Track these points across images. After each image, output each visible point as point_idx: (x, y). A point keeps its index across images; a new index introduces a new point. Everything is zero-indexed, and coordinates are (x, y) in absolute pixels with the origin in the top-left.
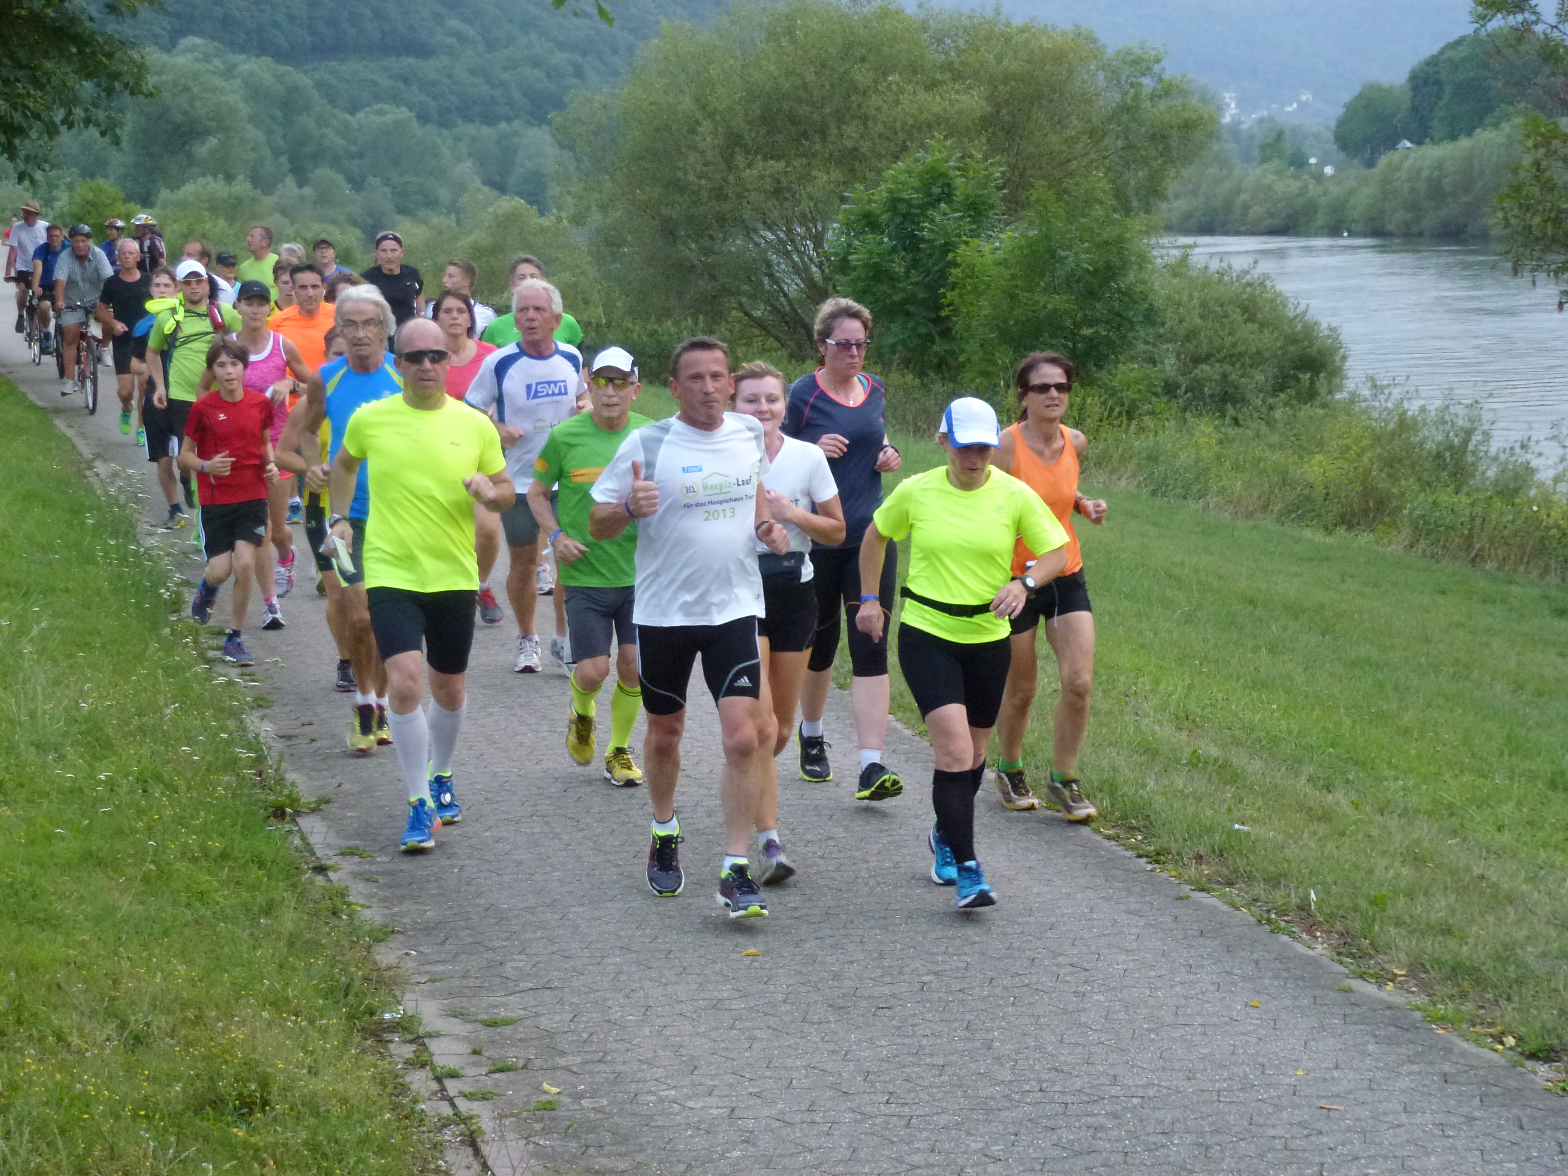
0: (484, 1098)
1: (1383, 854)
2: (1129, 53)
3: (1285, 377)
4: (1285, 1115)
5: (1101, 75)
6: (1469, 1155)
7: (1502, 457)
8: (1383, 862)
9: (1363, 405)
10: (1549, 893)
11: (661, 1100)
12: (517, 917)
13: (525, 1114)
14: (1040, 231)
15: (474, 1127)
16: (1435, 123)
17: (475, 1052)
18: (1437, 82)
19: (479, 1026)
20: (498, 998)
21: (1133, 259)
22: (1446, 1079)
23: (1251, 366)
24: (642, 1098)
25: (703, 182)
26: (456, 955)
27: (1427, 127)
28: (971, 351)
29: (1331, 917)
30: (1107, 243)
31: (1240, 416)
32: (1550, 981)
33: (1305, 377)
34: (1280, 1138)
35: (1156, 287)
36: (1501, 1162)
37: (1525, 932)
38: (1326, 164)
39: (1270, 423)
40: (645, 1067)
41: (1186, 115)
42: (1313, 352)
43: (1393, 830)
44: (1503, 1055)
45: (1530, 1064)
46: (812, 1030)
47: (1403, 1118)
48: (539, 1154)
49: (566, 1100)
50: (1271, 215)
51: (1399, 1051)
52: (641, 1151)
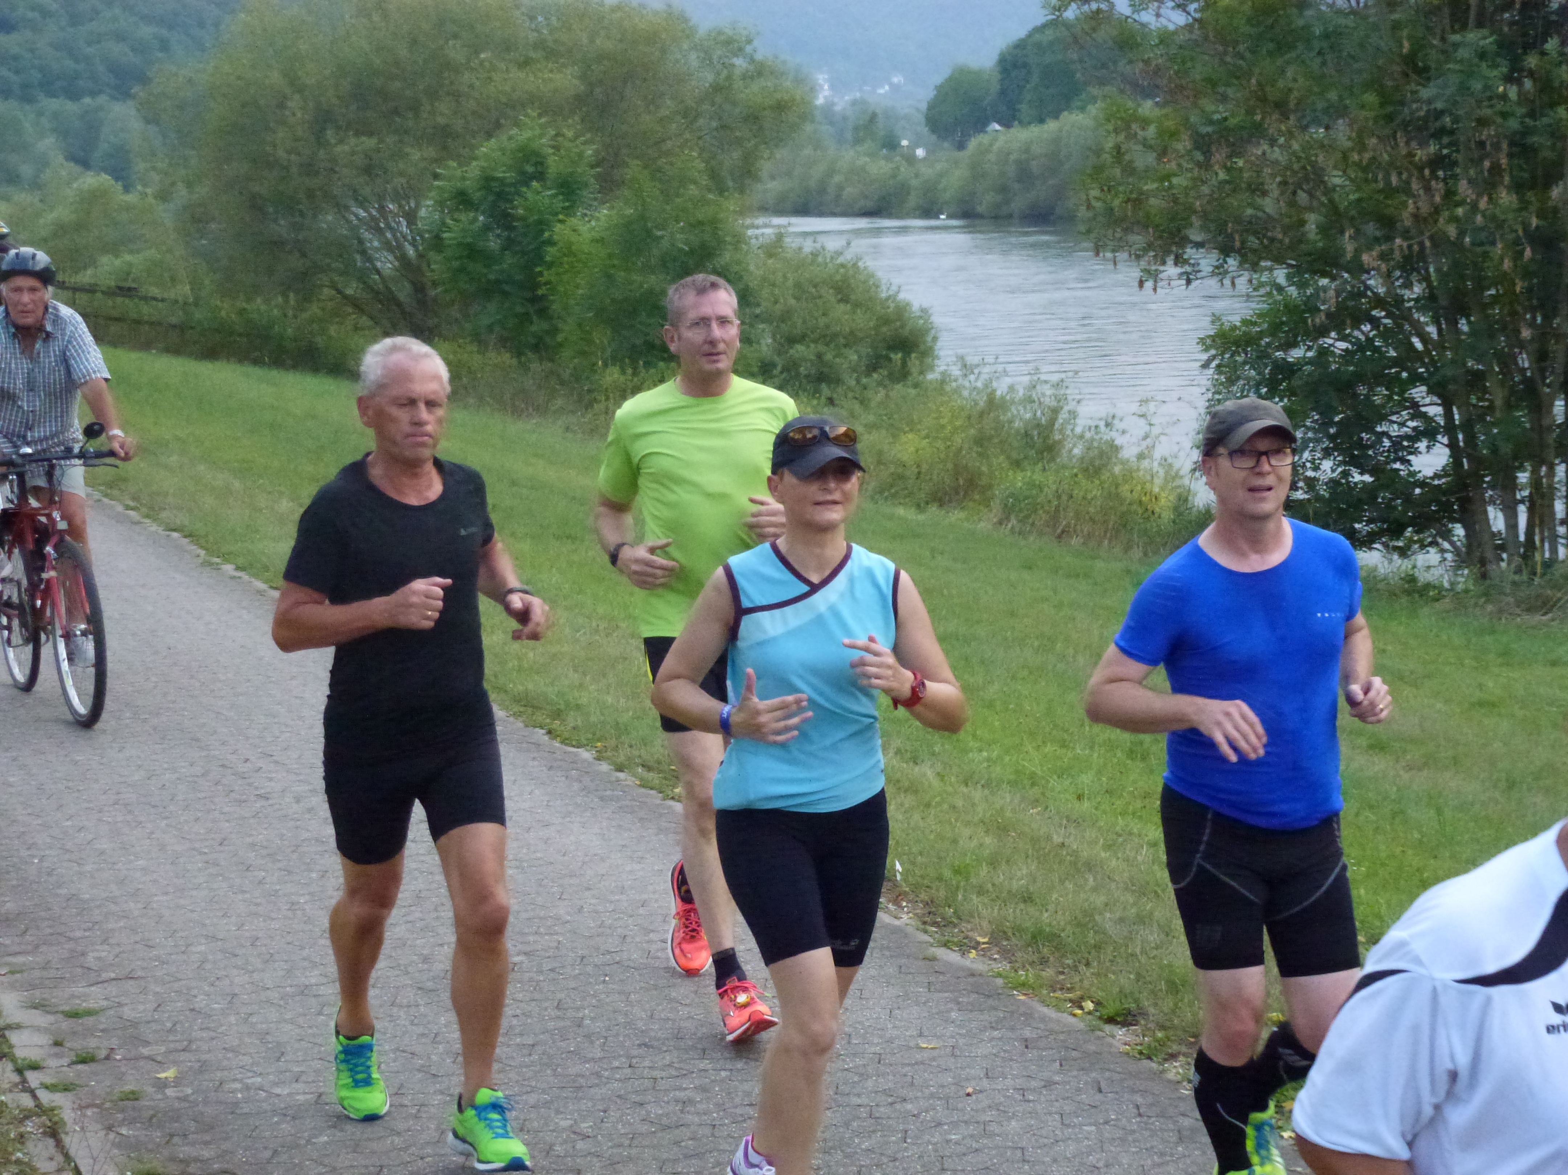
0: (66, 1089)
1: (968, 824)
2: (720, 33)
3: (878, 357)
4: (870, 1083)
5: (693, 56)
6: (1050, 1118)
7: (1088, 435)
8: (967, 832)
9: (954, 384)
10: (1127, 860)
11: (247, 1088)
12: (99, 907)
13: (108, 1105)
14: (636, 210)
15: (56, 1119)
16: (1023, 107)
17: (57, 1044)
18: (1025, 65)
19: (60, 1017)
20: (79, 989)
21: (728, 239)
22: (1027, 1044)
23: (845, 346)
24: (226, 1087)
25: (293, 157)
26: (37, 947)
27: (1015, 110)
28: (568, 330)
29: (916, 888)
30: (701, 223)
31: (835, 396)
32: (1127, 946)
33: (897, 357)
34: (865, 1106)
35: (752, 268)
36: (1081, 1125)
37: (1103, 898)
38: (918, 147)
39: (863, 402)
40: (230, 1055)
41: (778, 96)
42: (905, 332)
43: (976, 801)
44: (1082, 1019)
45: (1108, 1028)
46: (402, 1014)
47: (985, 1083)
48: (123, 1144)
49: (150, 1090)
50: (866, 197)
51: (982, 1017)
52: (226, 1139)
